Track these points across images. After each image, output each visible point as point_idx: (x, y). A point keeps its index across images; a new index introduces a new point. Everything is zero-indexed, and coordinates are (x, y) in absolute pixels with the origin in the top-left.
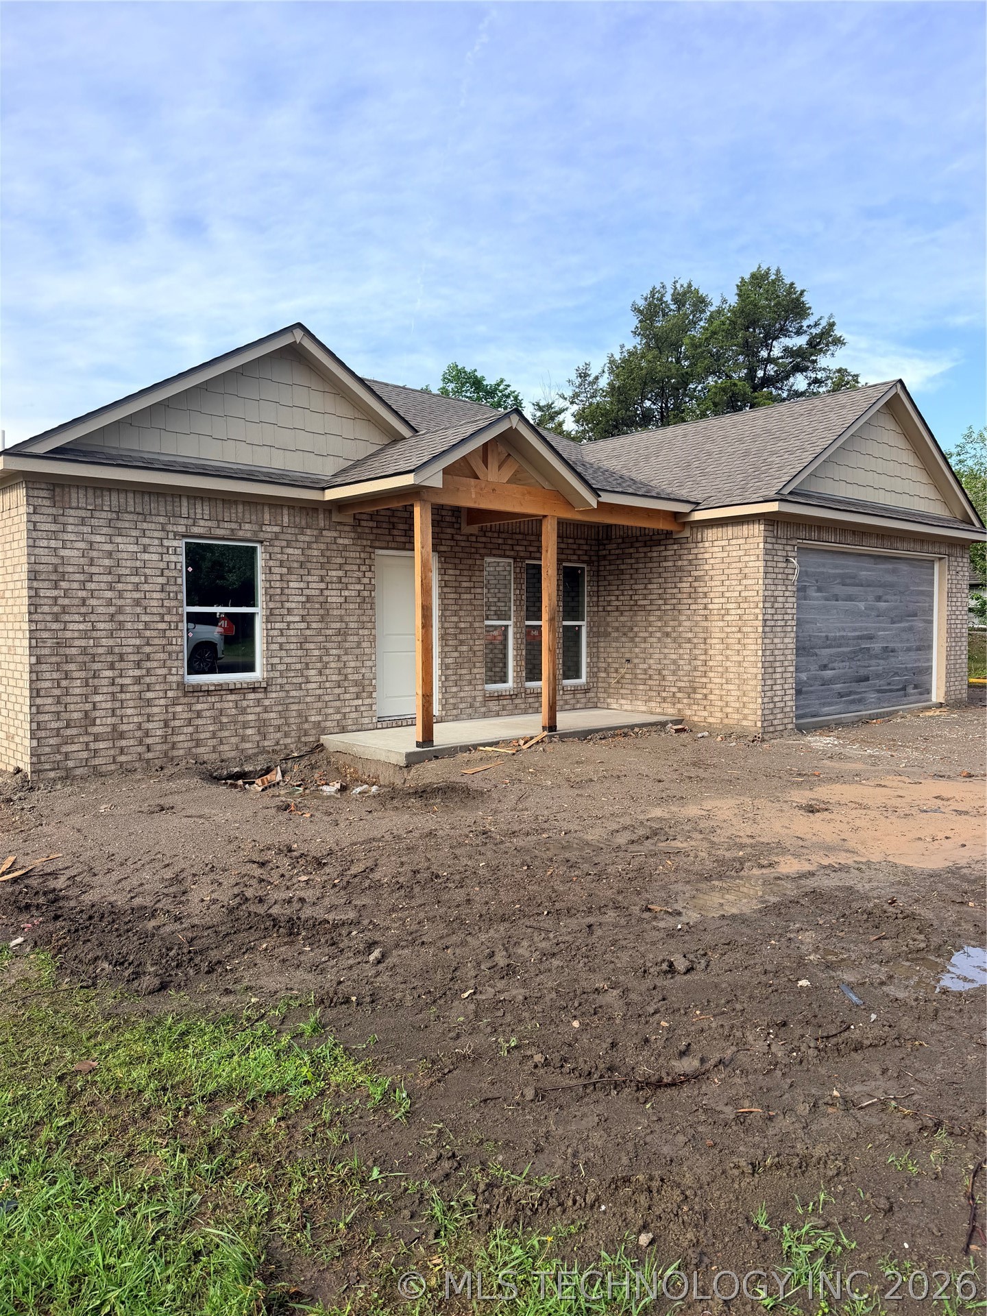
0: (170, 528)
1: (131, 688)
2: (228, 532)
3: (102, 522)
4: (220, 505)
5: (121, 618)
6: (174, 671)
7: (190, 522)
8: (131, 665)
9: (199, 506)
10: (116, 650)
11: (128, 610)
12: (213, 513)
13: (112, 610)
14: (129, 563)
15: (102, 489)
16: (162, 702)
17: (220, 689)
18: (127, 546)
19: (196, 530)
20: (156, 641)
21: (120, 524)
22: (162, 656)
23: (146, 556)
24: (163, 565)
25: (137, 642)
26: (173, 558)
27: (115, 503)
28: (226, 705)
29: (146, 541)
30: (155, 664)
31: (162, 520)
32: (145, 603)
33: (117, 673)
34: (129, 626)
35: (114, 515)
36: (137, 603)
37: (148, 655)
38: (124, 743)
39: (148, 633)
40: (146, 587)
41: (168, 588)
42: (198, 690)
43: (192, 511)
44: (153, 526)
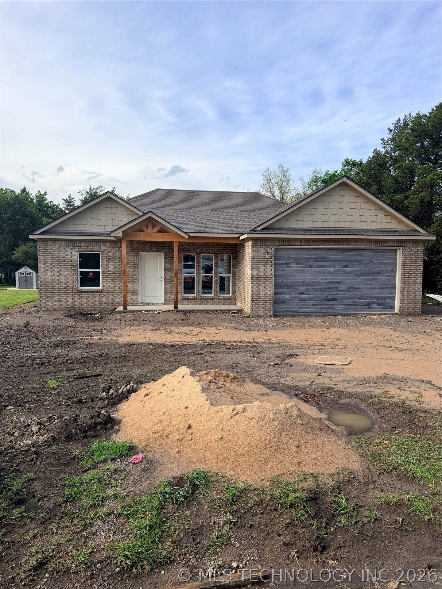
0: (74, 249)
1: (63, 290)
2: (90, 250)
3: (56, 249)
4: (88, 242)
5: (61, 272)
6: (75, 286)
7: (79, 247)
8: (63, 284)
9: (82, 243)
10: (60, 280)
11: (63, 270)
12: (86, 245)
13: (58, 270)
14: (63, 259)
15: (56, 241)
16: (72, 293)
17: (87, 291)
18: (62, 254)
19: (81, 249)
20: (70, 278)
21: (61, 249)
22: (72, 282)
23: (67, 257)
24: (71, 259)
25: (65, 278)
26: (75, 257)
27: (59, 244)
28: (89, 295)
29: (67, 253)
30: (70, 284)
31: (71, 247)
32: (67, 268)
33: (60, 286)
34: (63, 274)
35: (59, 247)
36: (65, 268)
37: (68, 281)
38: (61, 303)
39: (68, 276)
40: (67, 264)
41: (73, 265)
42: (81, 291)
43: (80, 245)
44: (69, 249)
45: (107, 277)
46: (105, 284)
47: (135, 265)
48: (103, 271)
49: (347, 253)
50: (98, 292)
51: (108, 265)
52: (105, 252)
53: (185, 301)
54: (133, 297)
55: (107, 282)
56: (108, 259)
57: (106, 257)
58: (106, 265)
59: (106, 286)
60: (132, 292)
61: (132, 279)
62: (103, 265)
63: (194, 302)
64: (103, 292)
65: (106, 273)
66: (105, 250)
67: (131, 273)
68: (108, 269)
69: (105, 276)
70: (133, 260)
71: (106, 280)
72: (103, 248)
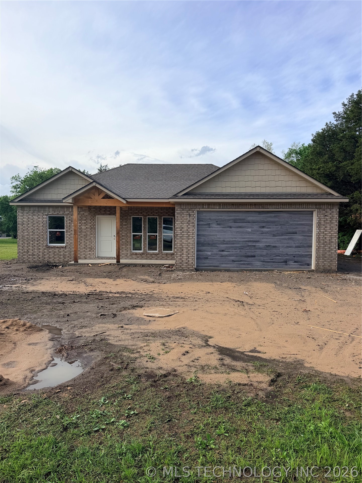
0: (44, 213)
1: (36, 246)
2: (57, 214)
3: (31, 213)
4: (55, 208)
5: (34, 232)
6: (45, 243)
7: (48, 212)
8: (36, 241)
9: (50, 209)
10: (33, 238)
11: (36, 230)
12: (53, 210)
13: (32, 230)
14: (36, 221)
15: (31, 207)
16: (42, 249)
17: (54, 247)
18: (36, 218)
19: (50, 214)
20: (41, 237)
21: (34, 213)
22: (42, 240)
23: (39, 219)
24: (42, 221)
25: (37, 237)
26: (45, 220)
27: (33, 209)
28: (56, 251)
29: (39, 216)
30: (41, 241)
31: (42, 212)
32: (39, 229)
33: (33, 243)
34: (36, 233)
35: (33, 212)
36: (37, 229)
37: (39, 239)
38: (34, 256)
39: (39, 235)
40: (39, 226)
41: (44, 226)
42: (49, 247)
43: (49, 210)
45: (69, 236)
46: (68, 241)
47: (92, 226)
48: (67, 231)
49: (264, 215)
50: (63, 248)
51: (71, 226)
52: (68, 215)
53: (133, 256)
54: (90, 252)
55: (70, 240)
56: (70, 221)
57: (69, 220)
58: (69, 226)
59: (69, 243)
60: (89, 248)
61: (89, 237)
62: (67, 226)
63: (140, 257)
64: (66, 248)
65: (69, 232)
66: (68, 214)
67: (89, 232)
68: (71, 229)
69: (68, 235)
70: (91, 222)
71: (69, 238)
72: (66, 212)
